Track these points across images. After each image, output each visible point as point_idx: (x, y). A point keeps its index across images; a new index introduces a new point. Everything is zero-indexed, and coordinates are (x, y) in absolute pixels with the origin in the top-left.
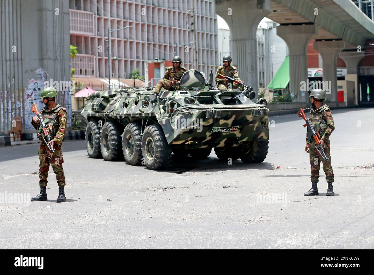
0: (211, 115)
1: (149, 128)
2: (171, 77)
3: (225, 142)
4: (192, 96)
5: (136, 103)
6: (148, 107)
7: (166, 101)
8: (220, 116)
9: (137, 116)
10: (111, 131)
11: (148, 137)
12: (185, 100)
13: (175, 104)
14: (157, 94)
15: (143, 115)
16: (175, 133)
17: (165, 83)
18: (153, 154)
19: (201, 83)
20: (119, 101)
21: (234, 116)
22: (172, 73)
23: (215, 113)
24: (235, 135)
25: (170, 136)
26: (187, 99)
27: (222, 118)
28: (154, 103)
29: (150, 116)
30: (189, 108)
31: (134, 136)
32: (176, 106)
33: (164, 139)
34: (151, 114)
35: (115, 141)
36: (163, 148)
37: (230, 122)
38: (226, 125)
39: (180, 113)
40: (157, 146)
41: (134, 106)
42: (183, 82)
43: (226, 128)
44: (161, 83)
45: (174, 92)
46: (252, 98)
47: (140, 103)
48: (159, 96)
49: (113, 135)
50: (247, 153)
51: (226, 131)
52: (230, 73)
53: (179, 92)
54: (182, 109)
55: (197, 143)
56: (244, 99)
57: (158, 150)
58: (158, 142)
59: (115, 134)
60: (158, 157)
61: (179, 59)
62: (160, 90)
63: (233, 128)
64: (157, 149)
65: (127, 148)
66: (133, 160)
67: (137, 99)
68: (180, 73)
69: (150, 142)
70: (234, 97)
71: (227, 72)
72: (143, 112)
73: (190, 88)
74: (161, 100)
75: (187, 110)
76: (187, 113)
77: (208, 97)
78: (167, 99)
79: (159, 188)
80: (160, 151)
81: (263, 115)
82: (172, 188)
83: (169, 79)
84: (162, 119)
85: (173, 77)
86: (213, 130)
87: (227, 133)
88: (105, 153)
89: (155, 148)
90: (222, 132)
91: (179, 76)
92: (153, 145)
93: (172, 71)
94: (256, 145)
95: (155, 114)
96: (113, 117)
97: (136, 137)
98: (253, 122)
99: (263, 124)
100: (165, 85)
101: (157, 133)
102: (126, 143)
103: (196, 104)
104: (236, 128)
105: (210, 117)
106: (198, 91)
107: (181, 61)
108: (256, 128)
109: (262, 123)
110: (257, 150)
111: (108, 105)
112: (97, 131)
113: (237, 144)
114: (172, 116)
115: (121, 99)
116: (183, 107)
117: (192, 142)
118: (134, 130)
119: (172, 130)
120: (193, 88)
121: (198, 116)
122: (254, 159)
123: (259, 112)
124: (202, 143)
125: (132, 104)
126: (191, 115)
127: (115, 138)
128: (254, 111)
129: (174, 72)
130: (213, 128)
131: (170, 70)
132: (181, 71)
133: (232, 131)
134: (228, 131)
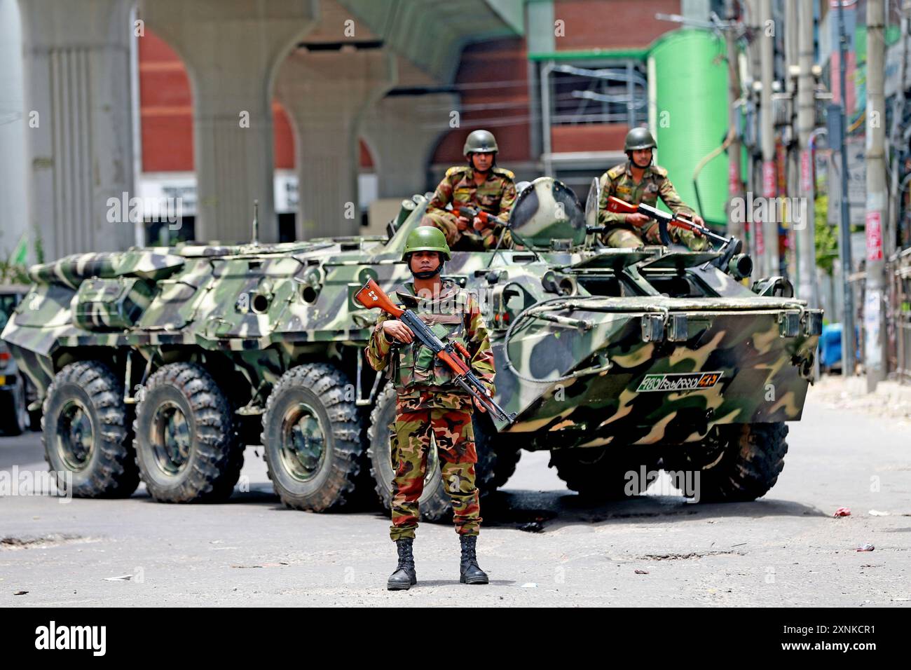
0: (660, 332)
2: (460, 203)
3: (669, 428)
4: (557, 270)
5: (311, 296)
8: (687, 334)
10: (195, 395)
12: (544, 282)
16: (523, 392)
19: (573, 225)
20: (209, 290)
21: (719, 337)
22: (464, 191)
23: (671, 326)
24: (703, 401)
26: (551, 280)
27: (682, 344)
30: (571, 307)
31: (329, 407)
32: (519, 301)
35: (213, 430)
37: (701, 356)
38: (689, 363)
39: (538, 327)
41: (300, 303)
42: (521, 216)
43: (683, 377)
46: (742, 276)
49: (207, 408)
50: (709, 467)
51: (682, 389)
52: (647, 190)
53: (508, 255)
54: (546, 311)
55: (584, 427)
56: (719, 279)
59: (213, 404)
63: (706, 377)
65: (287, 453)
66: (319, 494)
67: (315, 282)
68: (494, 188)
70: (685, 272)
71: (639, 187)
73: (543, 242)
75: (567, 315)
76: (568, 324)
77: (607, 272)
78: (465, 278)
79: (641, 556)
81: (814, 332)
82: (687, 557)
85: (467, 202)
86: (643, 383)
87: (684, 396)
88: (159, 473)
90: (670, 389)
91: (488, 199)
93: (463, 182)
94: (751, 439)
96: (205, 346)
97: (336, 413)
99: (804, 365)
102: (282, 434)
103: (579, 297)
105: (656, 338)
108: (774, 378)
109: (796, 360)
110: (753, 455)
111: (156, 304)
112: (108, 397)
113: (703, 431)
114: (511, 336)
115: (219, 281)
116: (544, 303)
117: (571, 423)
118: (325, 389)
119: (515, 384)
120: (555, 240)
121: (612, 333)
122: (737, 485)
123: (801, 322)
124: (598, 429)
125: (289, 299)
126: (589, 330)
127: (214, 420)
128: (788, 321)
129: (469, 185)
130: (647, 375)
131: (455, 179)
132: (495, 184)
133: (699, 386)
134: (687, 388)
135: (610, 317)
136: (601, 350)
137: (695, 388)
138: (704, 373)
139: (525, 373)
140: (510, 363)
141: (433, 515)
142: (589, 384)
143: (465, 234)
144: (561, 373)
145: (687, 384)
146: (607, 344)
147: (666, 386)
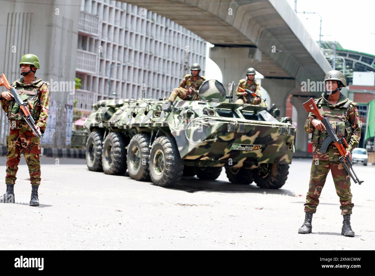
0: (234, 128)
1: (160, 140)
2: (188, 86)
3: (244, 163)
4: (211, 108)
5: (146, 113)
6: (159, 117)
7: (181, 111)
8: (243, 130)
9: (146, 126)
10: (115, 142)
11: (158, 149)
12: (204, 111)
13: (193, 114)
14: (172, 103)
15: (154, 125)
16: (190, 146)
17: (181, 92)
18: (162, 169)
19: (221, 95)
20: (126, 111)
21: (258, 133)
22: (189, 82)
24: (255, 154)
25: (183, 149)
26: (206, 110)
27: (244, 134)
28: (168, 112)
29: (162, 126)
30: (208, 119)
31: (142, 148)
32: (193, 116)
33: (176, 153)
34: (164, 124)
35: (118, 153)
36: (174, 162)
37: (252, 139)
38: (248, 141)
39: (197, 124)
40: (168, 160)
41: (143, 116)
42: (202, 91)
44: (177, 91)
45: (190, 101)
46: (276, 116)
47: (150, 113)
48: (174, 106)
49: (117, 146)
50: (264, 177)
51: (247, 150)
53: (197, 102)
54: (200, 119)
55: (213, 160)
56: (268, 116)
57: (169, 164)
58: (170, 155)
59: (119, 145)
60: (168, 172)
61: (198, 67)
62: (175, 98)
63: (255, 147)
64: (167, 163)
65: (133, 161)
66: (137, 175)
67: (147, 109)
68: (199, 81)
69: (160, 155)
70: (257, 113)
71: (249, 87)
72: (154, 122)
73: (210, 99)
74: (176, 109)
75: (206, 121)
76: (206, 124)
77: (228, 110)
78: (182, 109)
79: (175, 204)
80: (171, 166)
81: (290, 134)
82: (192, 206)
83: (185, 88)
84: (175, 130)
85: (190, 85)
86: (232, 146)
87: (248, 152)
88: (107, 165)
89: (165, 162)
90: (242, 149)
91: (197, 85)
92: (163, 159)
93: (190, 79)
94: (276, 169)
95: (168, 124)
96: (119, 127)
97: (143, 150)
98: (278, 142)
99: (289, 145)
100: (181, 94)
101: (169, 145)
102: (131, 156)
103: (215, 116)
104: (258, 147)
105: (232, 131)
106: (218, 103)
107: (200, 69)
108: (280, 149)
109: (287, 144)
110: (277, 174)
111: (114, 115)
112: (99, 142)
113: (257, 165)
114: (188, 127)
115: (129, 109)
116: (201, 117)
117: (207, 158)
118: (142, 142)
119: (187, 143)
120: (213, 99)
121: (218, 128)
122: (271, 184)
123: (286, 130)
124: (218, 160)
125: (141, 114)
126: (211, 127)
127: (119, 150)
128: (281, 130)
129: (191, 80)
130: (233, 144)
131: (187, 78)
132: (200, 81)
133: (253, 149)
134: (249, 150)
135: (218, 122)
136: (214, 134)
137: (252, 150)
138: (254, 145)
139: (191, 140)
140: (187, 136)
141: (162, 184)
142: (212, 145)
143: (188, 95)
144: (201, 140)
145: (249, 148)
146: (216, 132)
147: (241, 148)
